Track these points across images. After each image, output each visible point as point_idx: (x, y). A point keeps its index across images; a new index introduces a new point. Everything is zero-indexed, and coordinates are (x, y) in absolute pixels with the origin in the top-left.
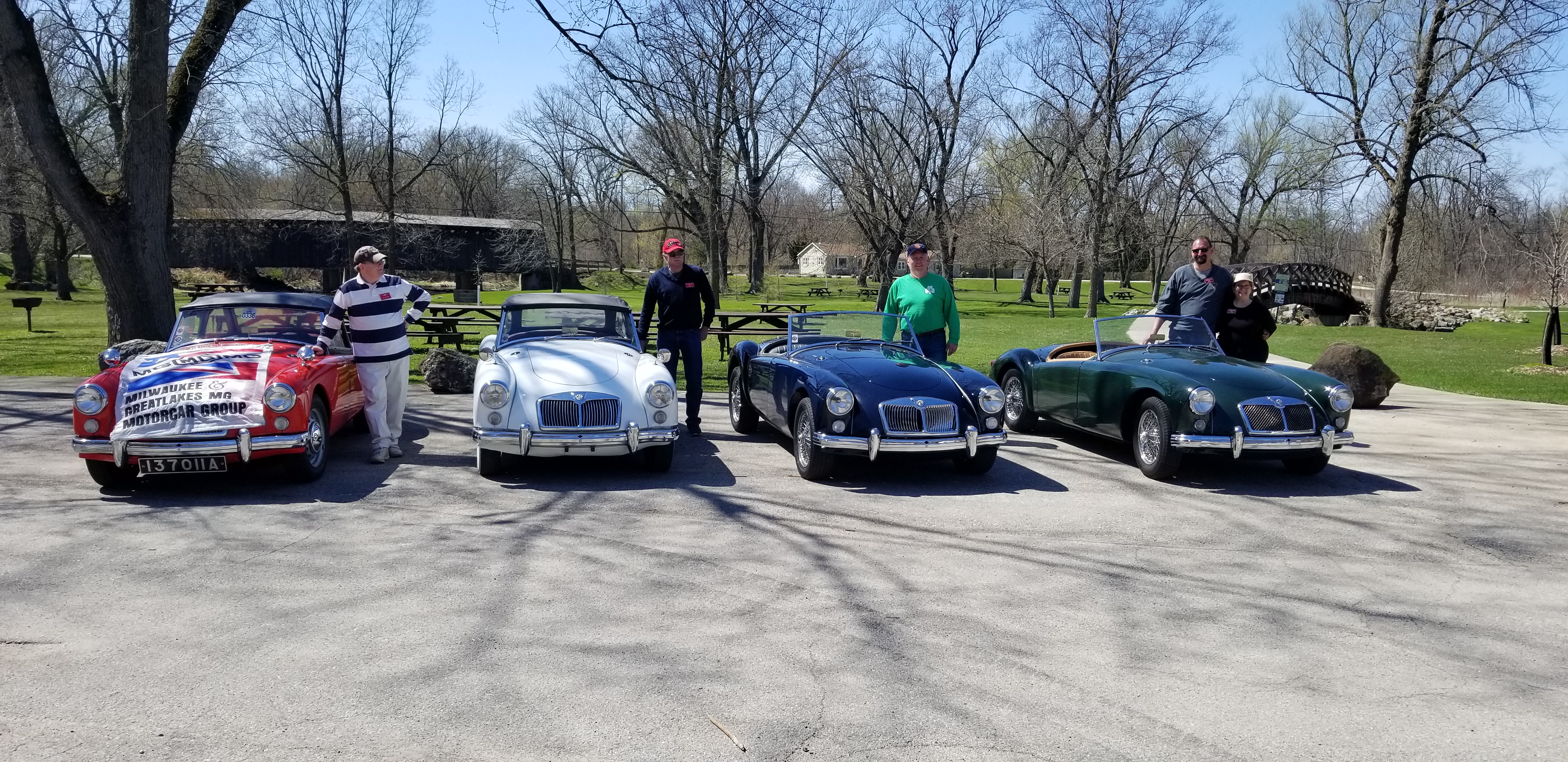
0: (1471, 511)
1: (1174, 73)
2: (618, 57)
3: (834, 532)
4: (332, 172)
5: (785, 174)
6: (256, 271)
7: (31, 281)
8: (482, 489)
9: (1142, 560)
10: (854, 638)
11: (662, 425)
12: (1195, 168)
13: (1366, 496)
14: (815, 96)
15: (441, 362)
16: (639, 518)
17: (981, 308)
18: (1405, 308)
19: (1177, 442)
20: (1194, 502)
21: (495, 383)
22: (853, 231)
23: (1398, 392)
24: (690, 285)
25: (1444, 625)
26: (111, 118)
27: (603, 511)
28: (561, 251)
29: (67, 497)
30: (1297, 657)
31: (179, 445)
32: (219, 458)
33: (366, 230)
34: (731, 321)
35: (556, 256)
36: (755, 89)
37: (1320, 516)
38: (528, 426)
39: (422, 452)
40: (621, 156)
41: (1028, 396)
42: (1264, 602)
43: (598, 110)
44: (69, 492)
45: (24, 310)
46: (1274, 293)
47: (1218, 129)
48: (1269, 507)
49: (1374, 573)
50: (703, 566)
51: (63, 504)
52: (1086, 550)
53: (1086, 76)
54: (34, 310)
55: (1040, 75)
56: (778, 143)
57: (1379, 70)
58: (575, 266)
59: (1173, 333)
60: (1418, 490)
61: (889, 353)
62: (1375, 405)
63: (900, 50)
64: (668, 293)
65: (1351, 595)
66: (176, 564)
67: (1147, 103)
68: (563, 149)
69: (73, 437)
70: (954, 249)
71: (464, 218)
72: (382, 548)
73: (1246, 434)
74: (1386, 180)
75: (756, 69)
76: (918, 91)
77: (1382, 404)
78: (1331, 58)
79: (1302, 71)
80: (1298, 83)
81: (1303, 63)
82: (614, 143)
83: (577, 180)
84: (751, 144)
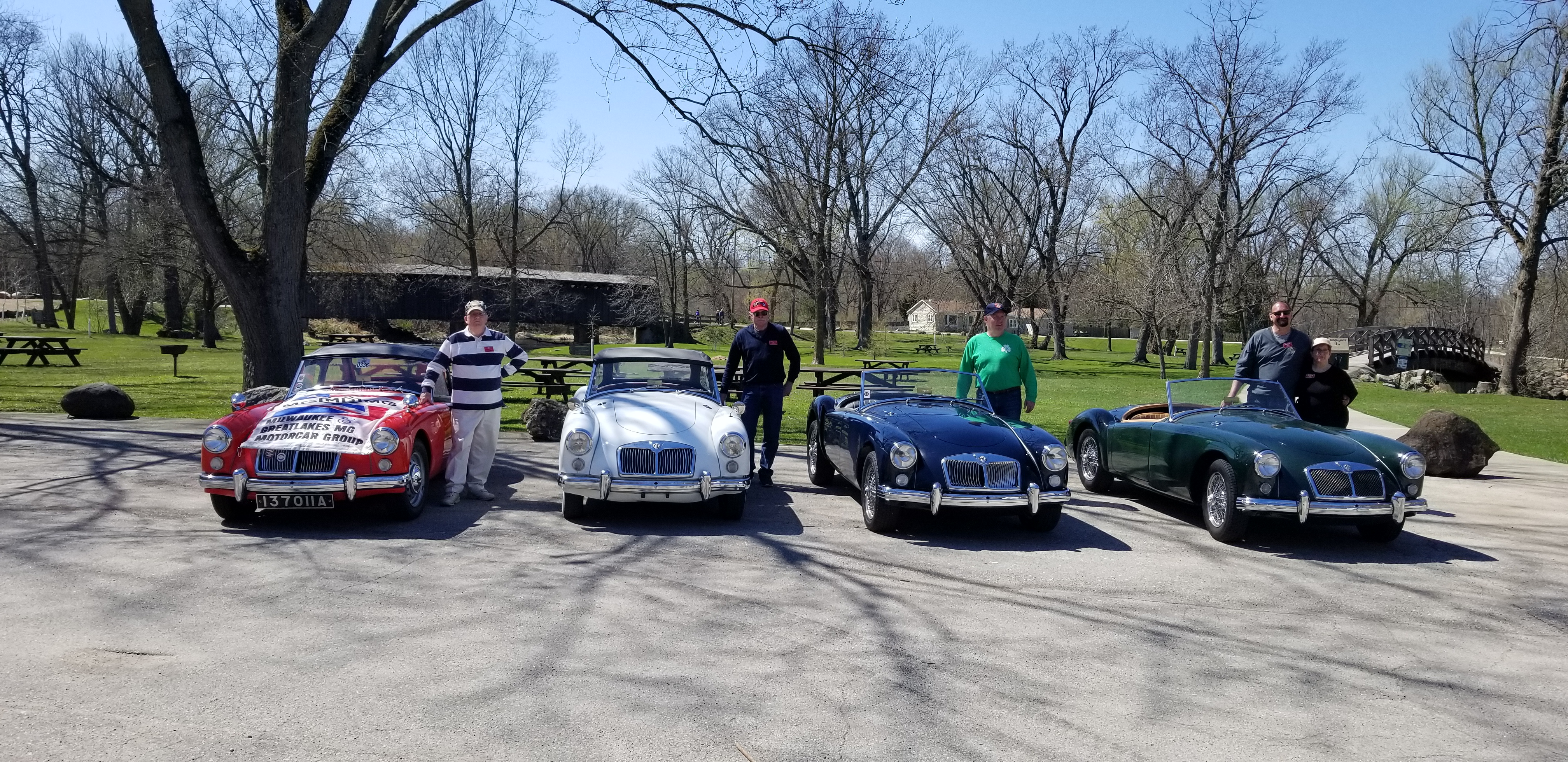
0: (1544, 583)
1: (1294, 132)
2: (733, 120)
3: (889, 582)
4: (460, 228)
5: (896, 231)
6: (388, 322)
7: (180, 329)
8: (564, 531)
9: (1189, 619)
10: (887, 680)
11: (734, 475)
12: (1318, 227)
13: (1438, 565)
14: (926, 155)
15: (541, 412)
16: (705, 562)
17: (1092, 367)
18: (1543, 375)
19: (1243, 505)
20: (1256, 566)
21: (580, 431)
22: (962, 288)
23: (1500, 461)
24: (773, 343)
25: (1481, 693)
26: (260, 178)
27: (672, 555)
28: (674, 306)
29: (192, 528)
30: (1321, 716)
31: (292, 483)
32: (327, 495)
33: (490, 285)
34: (826, 377)
35: (670, 311)
36: (866, 149)
37: (1383, 583)
38: (608, 473)
39: (515, 496)
40: (735, 215)
41: (1103, 457)
42: (1302, 664)
43: (714, 170)
44: (195, 524)
45: (170, 357)
46: (1397, 357)
47: (1342, 188)
48: (1333, 573)
49: (1424, 640)
50: (756, 609)
51: (188, 533)
52: (1134, 608)
53: (1202, 135)
54: (180, 357)
55: (1155, 134)
56: (888, 202)
57: (1508, 130)
59: (1251, 396)
60: (1496, 560)
61: (964, 412)
62: (1473, 474)
63: (1011, 109)
64: (751, 349)
65: (1392, 661)
66: (280, 590)
67: (1267, 162)
68: (679, 208)
69: (200, 474)
70: (1065, 308)
71: (584, 274)
72: (465, 582)
73: (1312, 499)
74: (1517, 242)
75: (867, 130)
76: (1028, 150)
77: (1480, 473)
78: (1457, 117)
79: (1427, 131)
80: (1423, 142)
81: (1428, 122)
82: (728, 202)
83: (692, 237)
84: (861, 203)
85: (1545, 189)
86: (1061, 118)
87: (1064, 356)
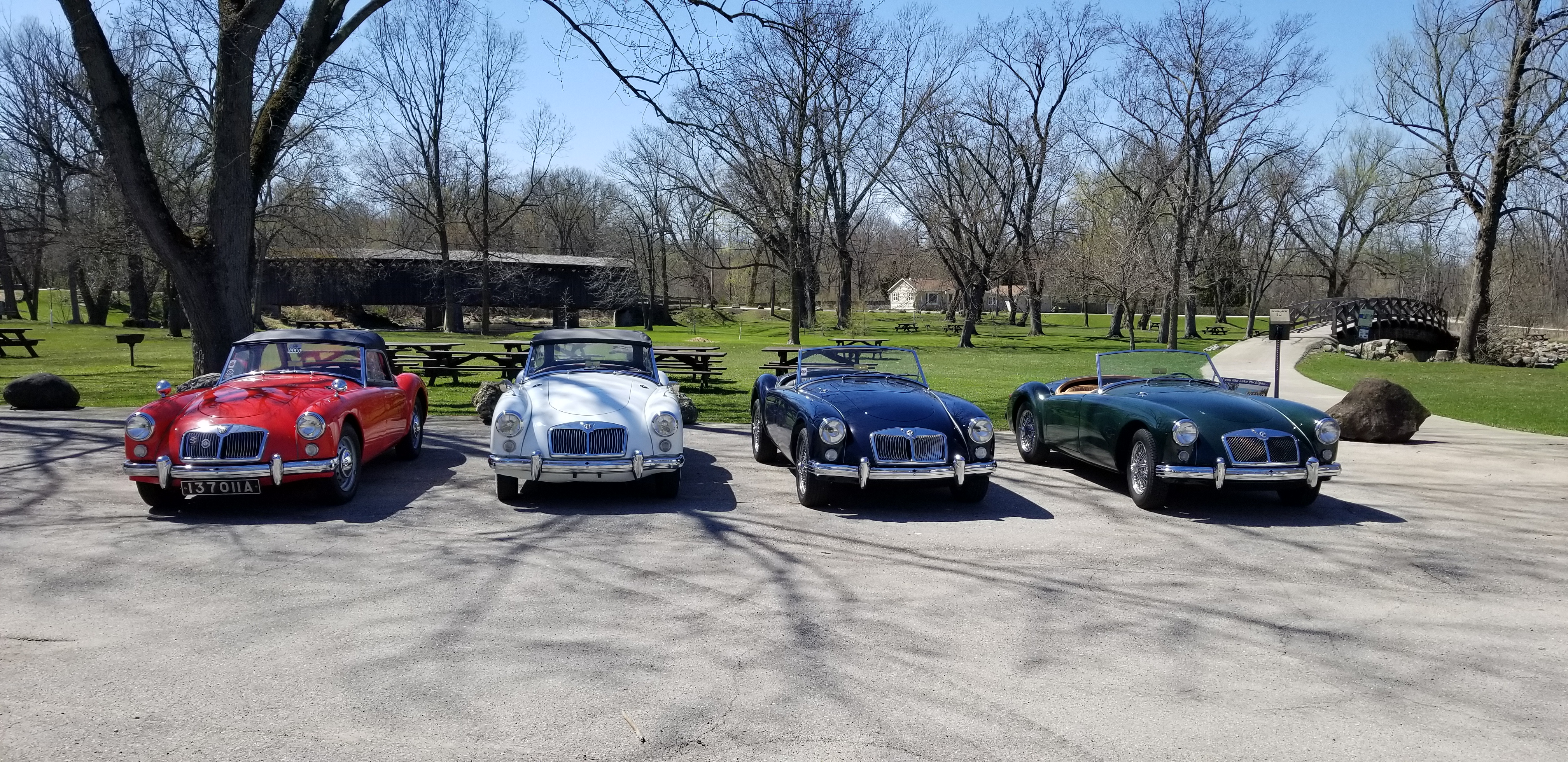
1: (1265, 106)
4: (430, 212)
5: (875, 210)
6: (362, 308)
7: (147, 318)
11: (667, 453)
12: (1289, 200)
13: (1349, 527)
14: (902, 133)
17: (1068, 342)
18: (1504, 343)
19: (1162, 472)
21: (512, 413)
22: (939, 266)
23: (1432, 426)
28: (652, 288)
31: (217, 469)
32: (253, 481)
33: (462, 269)
34: (790, 356)
35: (647, 292)
36: (843, 129)
38: (539, 453)
39: (455, 476)
40: (713, 196)
41: (1039, 429)
43: (690, 150)
46: (1360, 327)
47: (1312, 162)
53: (1174, 111)
55: (1128, 110)
56: (865, 181)
57: (1468, 102)
58: (667, 302)
62: (1405, 439)
63: (986, 86)
67: (1237, 136)
68: (656, 189)
69: (124, 460)
70: (1041, 285)
71: (561, 257)
73: (1228, 465)
74: (1475, 212)
75: (843, 108)
76: (1002, 126)
77: (1412, 438)
78: (1421, 90)
79: (1391, 103)
80: (1387, 115)
81: (1391, 96)
82: (705, 183)
83: (670, 218)
84: (839, 182)
85: (1502, 160)
86: (1036, 94)
87: (1041, 332)
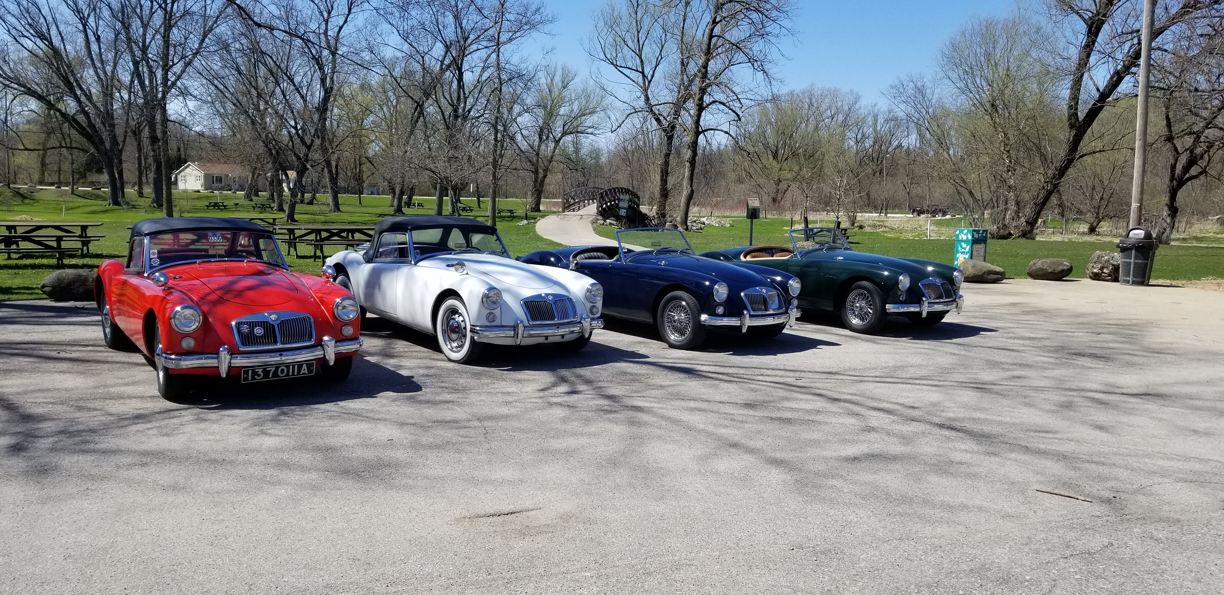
32: (309, 363)
73: (928, 302)
86: (326, 15)
87: (339, 210)
